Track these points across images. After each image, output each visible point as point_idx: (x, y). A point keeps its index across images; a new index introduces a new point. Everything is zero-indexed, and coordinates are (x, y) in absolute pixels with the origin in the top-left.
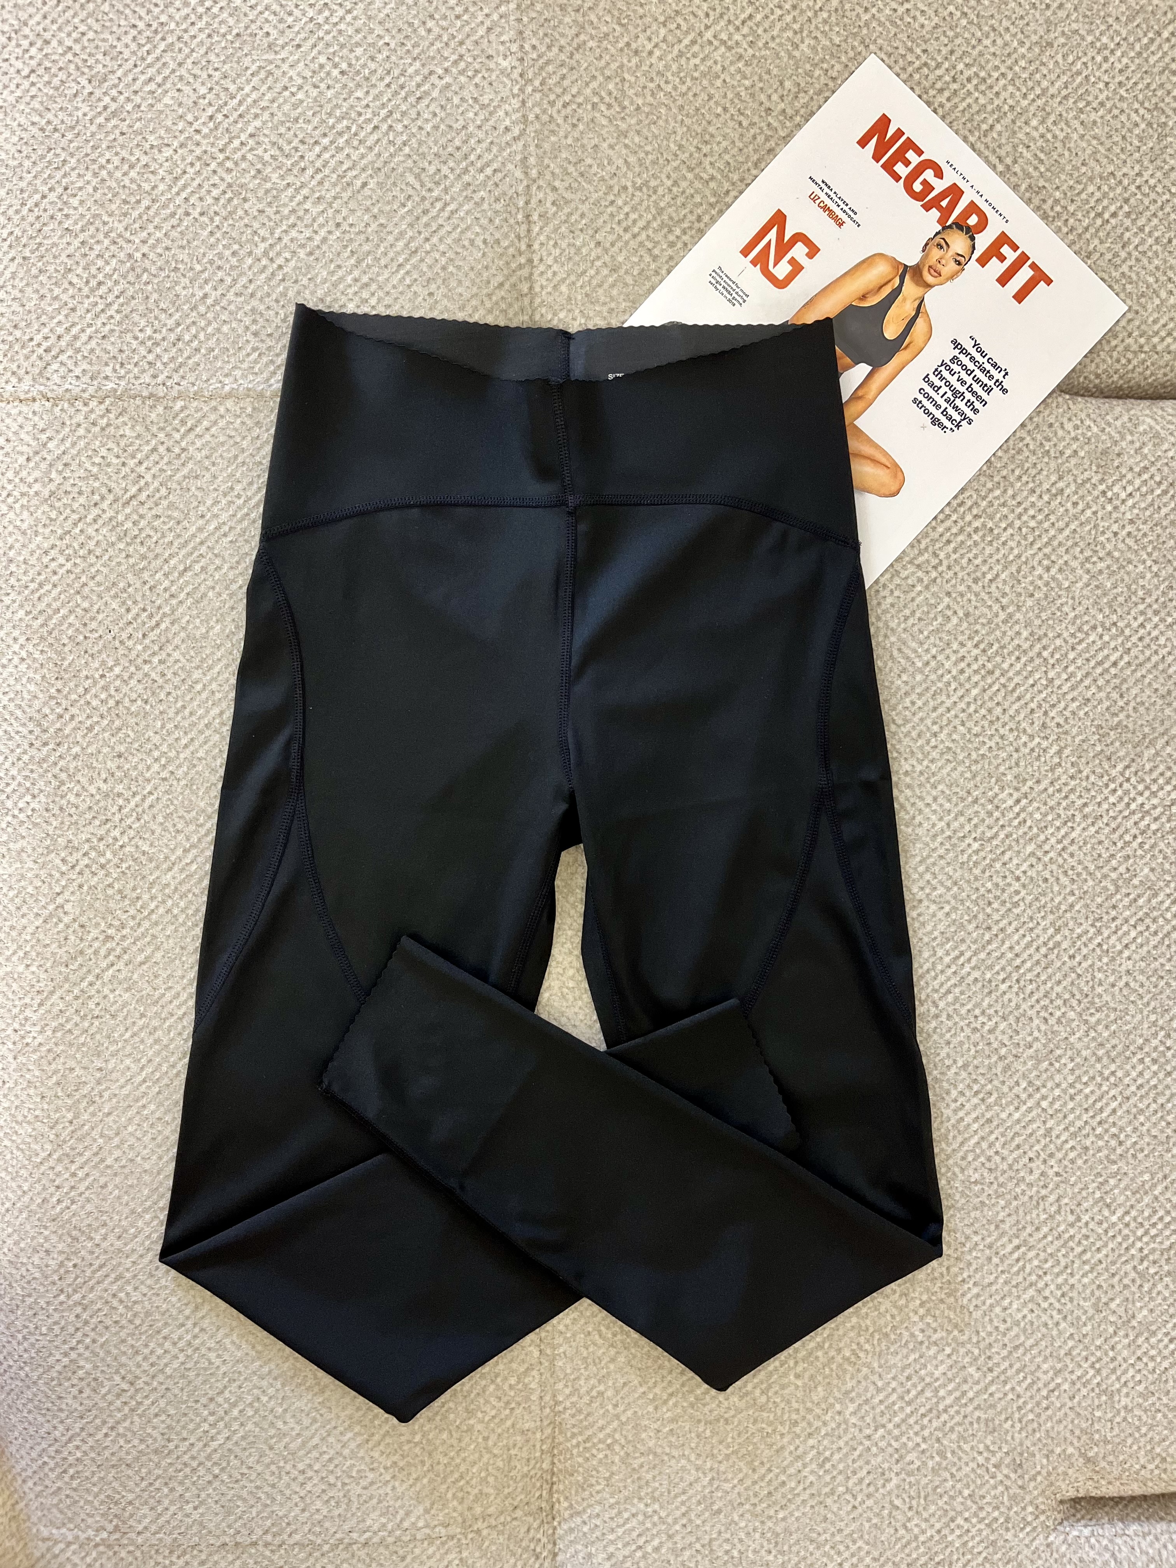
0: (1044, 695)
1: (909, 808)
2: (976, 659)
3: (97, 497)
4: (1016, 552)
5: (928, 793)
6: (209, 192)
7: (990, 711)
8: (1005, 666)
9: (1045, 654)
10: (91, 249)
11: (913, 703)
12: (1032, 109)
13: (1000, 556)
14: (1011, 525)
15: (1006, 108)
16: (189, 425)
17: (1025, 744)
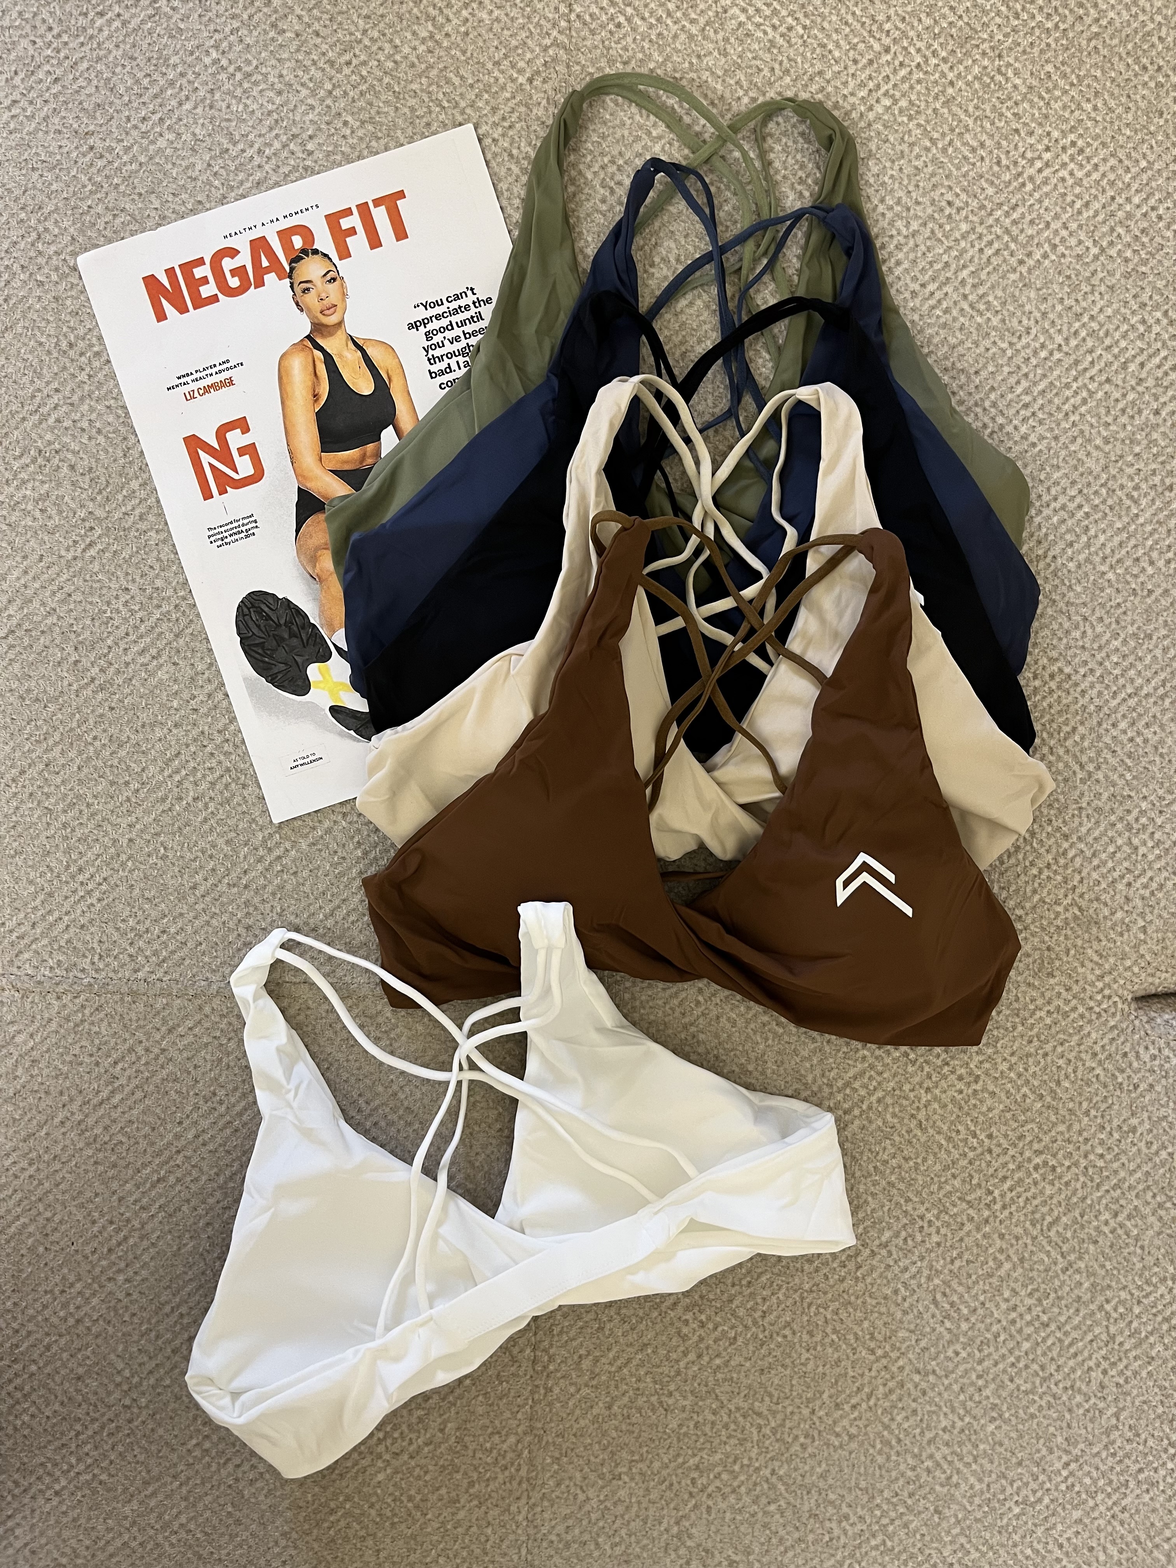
0: (1103, 1352)
1: (945, 1466)
2: (1029, 1309)
3: (65, 1098)
4: (1080, 1194)
5: (969, 1452)
6: (204, 776)
7: (1042, 1367)
8: (1062, 1319)
9: (1108, 1307)
10: (73, 831)
11: (957, 1354)
12: (1123, 709)
13: (1063, 1197)
14: (1076, 1164)
15: (1092, 708)
16: (171, 1023)
17: (1079, 1405)
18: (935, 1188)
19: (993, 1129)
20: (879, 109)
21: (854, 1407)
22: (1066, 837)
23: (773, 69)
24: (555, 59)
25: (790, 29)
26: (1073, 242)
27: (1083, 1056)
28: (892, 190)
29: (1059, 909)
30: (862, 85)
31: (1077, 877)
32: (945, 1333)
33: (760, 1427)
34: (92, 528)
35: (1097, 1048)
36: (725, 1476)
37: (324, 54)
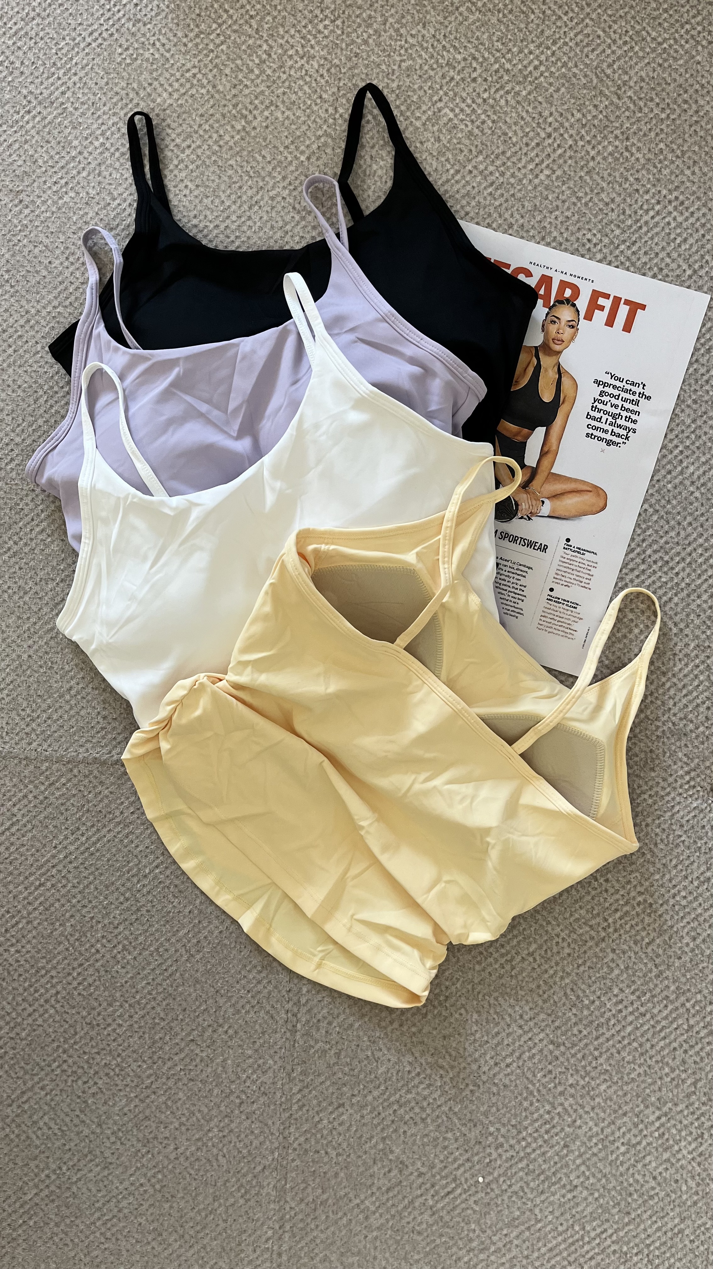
0: (685, 1037)
1: (571, 1112)
2: (632, 1003)
4: (669, 923)
5: (588, 1103)
7: (641, 1045)
8: (655, 1011)
9: (688, 1005)
11: (580, 1032)
12: (705, 586)
13: (657, 925)
14: (667, 902)
15: (683, 585)
16: (52, 780)
17: (667, 1075)
18: (568, 915)
19: (609, 876)
20: (542, 177)
21: (508, 1066)
22: (664, 674)
23: (471, 150)
24: (325, 144)
25: (483, 122)
26: (674, 266)
27: (674, 827)
28: (550, 232)
29: (660, 724)
30: (532, 160)
31: (671, 702)
32: (573, 1017)
33: (441, 1077)
34: (12, 450)
35: (684, 821)
36: (417, 1110)
37: (173, 140)
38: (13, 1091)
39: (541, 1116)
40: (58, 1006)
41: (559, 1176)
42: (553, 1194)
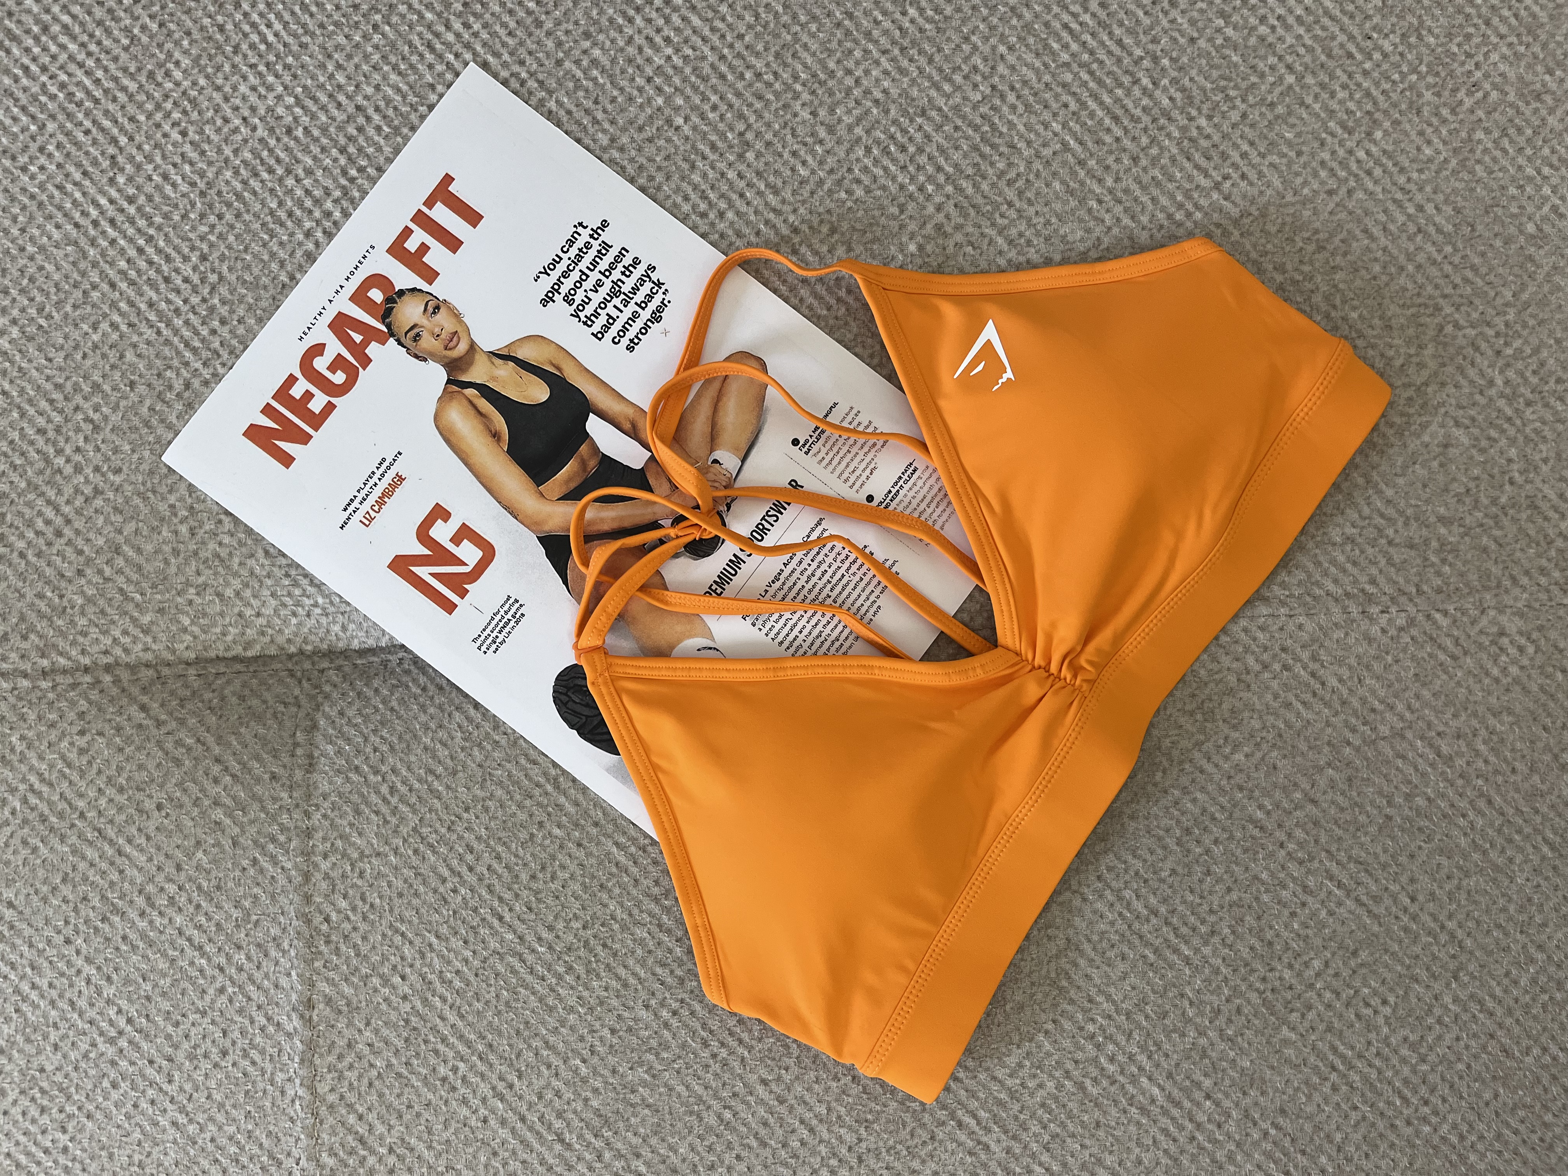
38: (960, 1144)
39: (876, 162)
40: (787, 1077)
41: (978, 121)
42: (1011, 125)
